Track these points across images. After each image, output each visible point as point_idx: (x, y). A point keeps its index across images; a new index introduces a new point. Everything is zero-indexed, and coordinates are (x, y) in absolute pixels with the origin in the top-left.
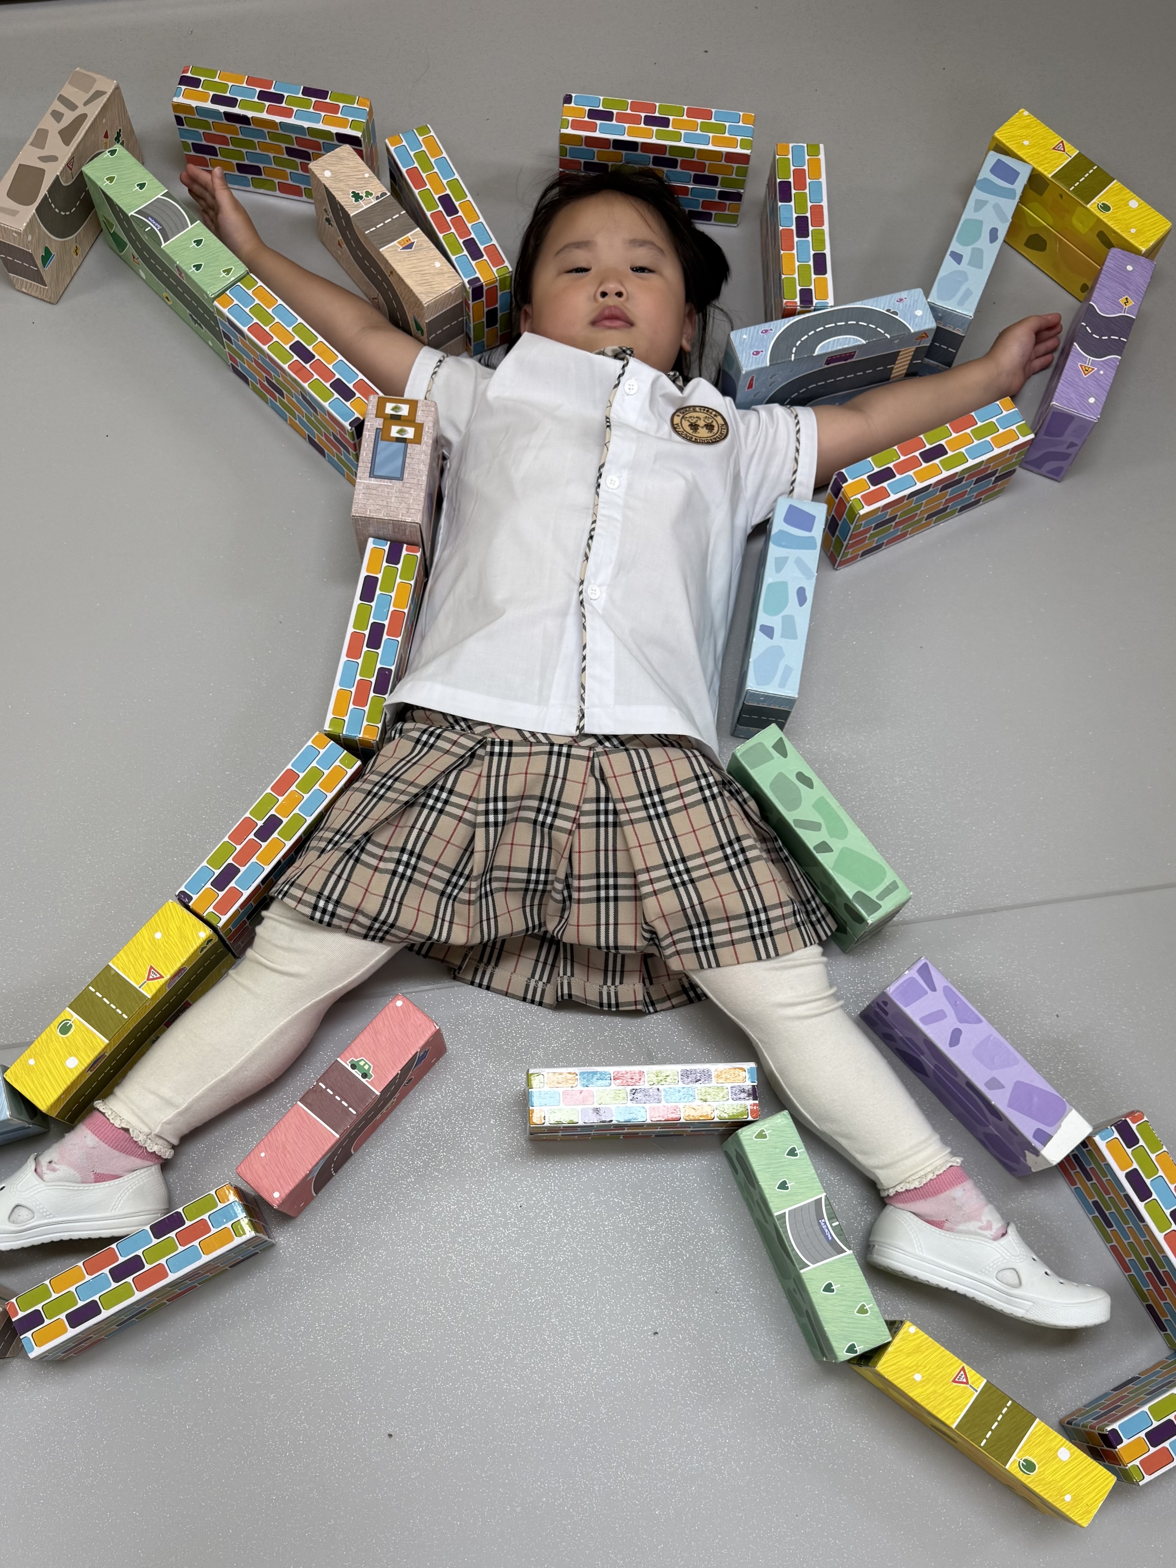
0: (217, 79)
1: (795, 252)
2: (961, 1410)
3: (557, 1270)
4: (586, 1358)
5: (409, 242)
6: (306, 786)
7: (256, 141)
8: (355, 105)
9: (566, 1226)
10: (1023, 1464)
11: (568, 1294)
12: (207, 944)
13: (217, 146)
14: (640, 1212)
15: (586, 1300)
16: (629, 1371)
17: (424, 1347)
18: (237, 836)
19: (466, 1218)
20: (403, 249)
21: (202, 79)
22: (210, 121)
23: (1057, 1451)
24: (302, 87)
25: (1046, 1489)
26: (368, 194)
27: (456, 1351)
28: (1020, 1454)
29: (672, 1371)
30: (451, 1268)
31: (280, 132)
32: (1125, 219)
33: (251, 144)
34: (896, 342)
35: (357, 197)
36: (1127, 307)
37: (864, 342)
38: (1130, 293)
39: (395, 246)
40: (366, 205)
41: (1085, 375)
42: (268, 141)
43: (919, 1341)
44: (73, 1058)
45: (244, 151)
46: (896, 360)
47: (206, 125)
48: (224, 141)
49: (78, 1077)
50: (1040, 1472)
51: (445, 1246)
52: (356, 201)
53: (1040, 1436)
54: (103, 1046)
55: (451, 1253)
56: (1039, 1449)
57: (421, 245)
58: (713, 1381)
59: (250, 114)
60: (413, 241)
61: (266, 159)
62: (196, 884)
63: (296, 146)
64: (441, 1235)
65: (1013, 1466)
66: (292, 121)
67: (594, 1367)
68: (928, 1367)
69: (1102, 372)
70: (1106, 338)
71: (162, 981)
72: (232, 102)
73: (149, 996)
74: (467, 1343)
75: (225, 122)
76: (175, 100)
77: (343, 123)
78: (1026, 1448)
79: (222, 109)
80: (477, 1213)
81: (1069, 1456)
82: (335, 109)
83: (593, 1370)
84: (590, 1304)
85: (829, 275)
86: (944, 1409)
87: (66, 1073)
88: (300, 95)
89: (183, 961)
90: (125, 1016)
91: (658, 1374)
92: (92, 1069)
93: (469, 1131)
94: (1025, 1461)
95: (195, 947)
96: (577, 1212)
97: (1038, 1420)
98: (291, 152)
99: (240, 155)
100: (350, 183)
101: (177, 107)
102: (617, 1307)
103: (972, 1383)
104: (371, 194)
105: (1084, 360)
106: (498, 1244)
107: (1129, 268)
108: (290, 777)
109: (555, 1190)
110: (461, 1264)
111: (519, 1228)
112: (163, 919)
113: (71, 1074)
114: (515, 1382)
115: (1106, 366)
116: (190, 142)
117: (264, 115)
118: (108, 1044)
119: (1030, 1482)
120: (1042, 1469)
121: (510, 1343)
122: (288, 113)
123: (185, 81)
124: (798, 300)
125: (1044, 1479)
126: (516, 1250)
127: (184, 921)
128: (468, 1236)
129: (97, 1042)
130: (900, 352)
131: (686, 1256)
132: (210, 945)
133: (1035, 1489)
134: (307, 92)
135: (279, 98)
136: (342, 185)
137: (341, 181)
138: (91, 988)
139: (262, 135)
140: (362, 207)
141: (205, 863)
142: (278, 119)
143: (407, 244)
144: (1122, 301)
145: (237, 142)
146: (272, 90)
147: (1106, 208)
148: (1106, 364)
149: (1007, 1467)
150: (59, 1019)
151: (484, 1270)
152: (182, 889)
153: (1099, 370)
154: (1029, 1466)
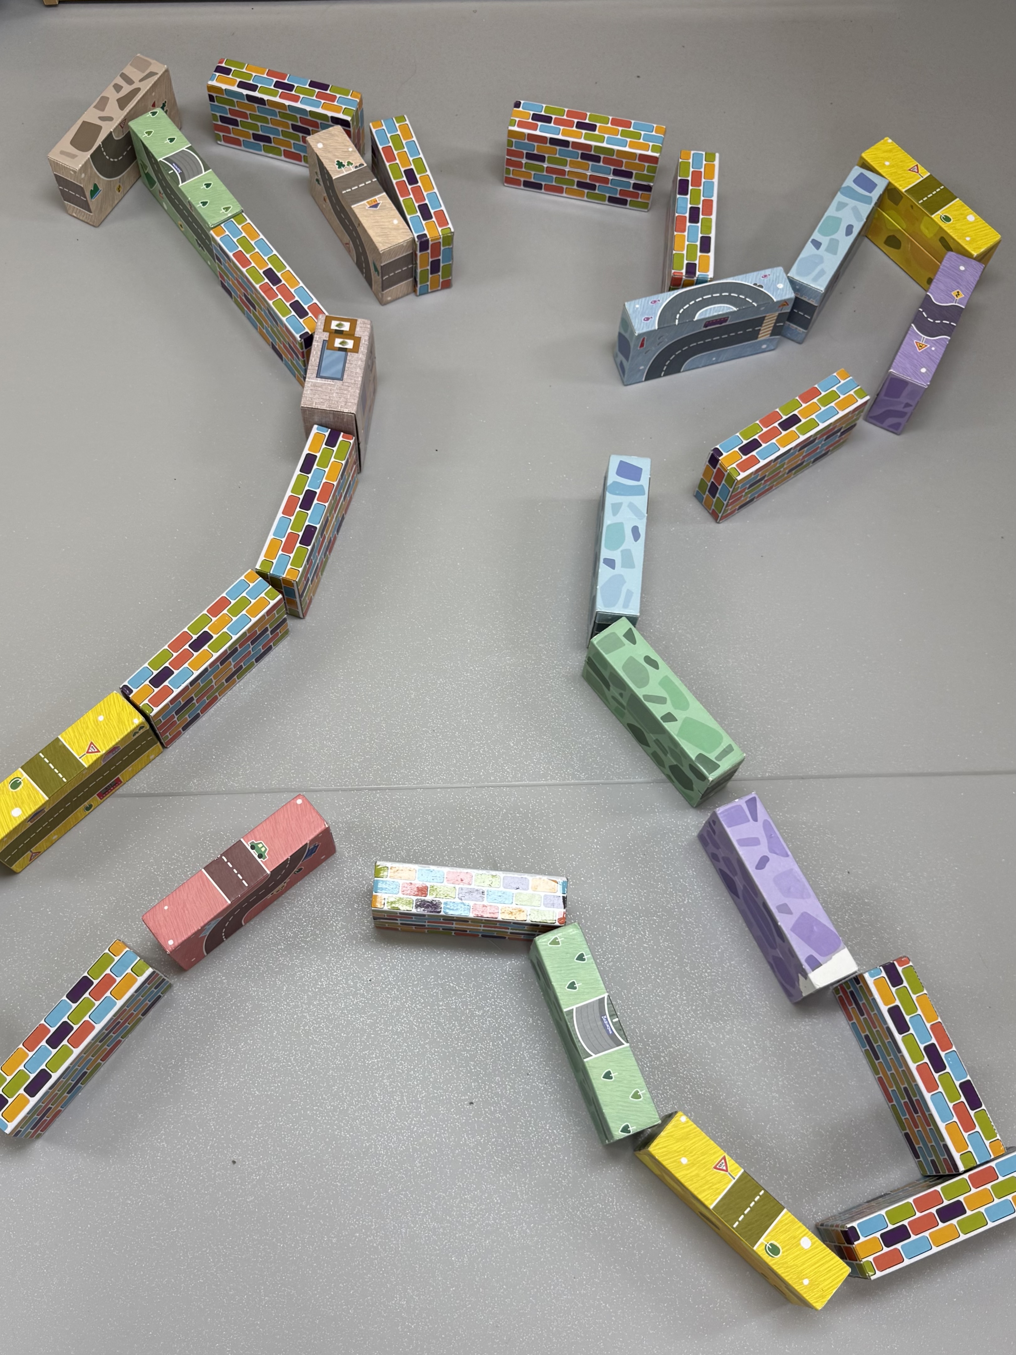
0: (244, 70)
1: (686, 233)
2: (719, 1194)
3: (394, 1038)
4: (409, 1118)
5: (376, 203)
6: (236, 610)
7: (269, 117)
8: (349, 97)
9: (406, 1002)
10: (769, 1247)
11: (401, 1060)
12: (139, 730)
13: (239, 119)
14: (470, 997)
15: (415, 1067)
16: (444, 1133)
17: (272, 1090)
18: (175, 646)
19: (322, 985)
20: (370, 207)
21: (233, 69)
22: (235, 100)
23: (800, 1239)
24: (309, 81)
25: (787, 1272)
26: (349, 163)
27: (299, 1097)
28: (768, 1238)
29: (482, 1138)
30: (304, 1026)
31: (288, 112)
32: (963, 230)
33: (265, 120)
34: (763, 308)
35: (340, 165)
36: (958, 299)
37: (735, 309)
38: (961, 287)
39: (364, 204)
40: (346, 171)
41: (920, 349)
42: (278, 118)
43: (688, 1129)
44: (18, 809)
45: (259, 124)
46: (762, 323)
47: (231, 103)
48: (244, 115)
49: (20, 825)
50: (783, 1256)
51: (302, 1006)
52: (339, 167)
53: (786, 1224)
54: (43, 802)
55: (306, 1013)
56: (784, 1236)
57: (385, 206)
58: (515, 1151)
59: (266, 97)
60: (378, 202)
61: (276, 132)
62: (137, 681)
63: (299, 124)
64: (300, 997)
65: (759, 1248)
66: (298, 105)
67: (415, 1125)
68: (694, 1152)
69: (933, 349)
70: (939, 322)
71: (99, 755)
72: (253, 88)
73: (86, 766)
74: (309, 1092)
75: (246, 101)
76: (210, 83)
77: (337, 110)
78: (773, 1234)
79: (245, 92)
80: (332, 981)
81: (810, 1245)
82: (333, 98)
83: (414, 1128)
84: (418, 1071)
85: (712, 254)
86: (704, 1191)
87: (11, 820)
88: (307, 86)
89: (117, 740)
90: (64, 780)
91: (469, 1139)
92: (32, 820)
93: (335, 911)
94: (771, 1244)
95: (129, 730)
96: (417, 991)
97: (785, 1210)
98: (295, 128)
99: (255, 127)
100: (337, 154)
101: (211, 88)
102: (440, 1076)
103: (731, 1171)
104: (352, 164)
105: (919, 338)
106: (347, 1010)
107: (962, 268)
108: (224, 603)
109: (401, 970)
110: (313, 1023)
111: (367, 998)
112: (106, 706)
113: (14, 821)
114: (345, 1129)
115: (937, 344)
116: (218, 114)
117: (277, 99)
118: (47, 801)
119: (774, 1264)
120: (785, 1254)
121: (346, 1096)
122: (296, 99)
123: (219, 69)
124: (684, 271)
125: (786, 1263)
126: (361, 1017)
127: (123, 709)
128: (322, 1000)
129: (39, 798)
130: (765, 316)
131: (505, 1039)
132: (142, 731)
133: (777, 1271)
134: (313, 84)
135: (290, 87)
136: (330, 155)
137: (329, 152)
138: (41, 754)
139: (274, 114)
140: (343, 172)
141: (146, 665)
142: (287, 103)
143: (374, 204)
144: (954, 293)
145: (254, 117)
146: (286, 81)
147: (947, 219)
148: (937, 342)
149: (755, 1248)
150: (12, 777)
151: (332, 1031)
152: (126, 683)
153: (931, 347)
154: (774, 1250)
